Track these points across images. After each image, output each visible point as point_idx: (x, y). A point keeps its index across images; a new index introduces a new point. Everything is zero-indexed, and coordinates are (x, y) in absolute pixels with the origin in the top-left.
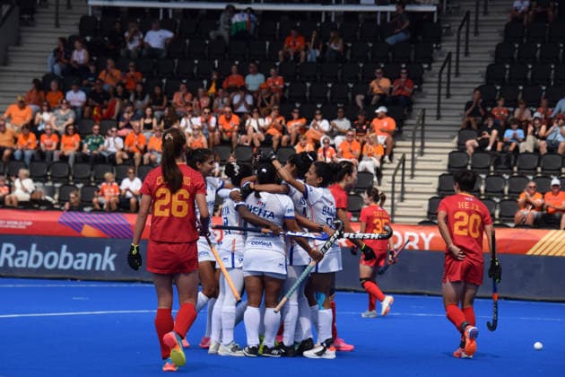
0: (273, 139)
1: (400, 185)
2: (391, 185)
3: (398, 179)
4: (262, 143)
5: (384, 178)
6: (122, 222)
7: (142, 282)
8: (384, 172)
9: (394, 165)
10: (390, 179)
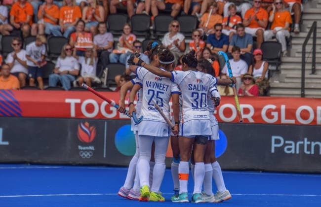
0: (173, 7)
1: (311, 55)
2: (301, 55)
3: (309, 48)
4: (160, 12)
5: (294, 47)
6: (10, 99)
7: (32, 164)
8: (294, 42)
9: (304, 35)
10: (300, 48)
